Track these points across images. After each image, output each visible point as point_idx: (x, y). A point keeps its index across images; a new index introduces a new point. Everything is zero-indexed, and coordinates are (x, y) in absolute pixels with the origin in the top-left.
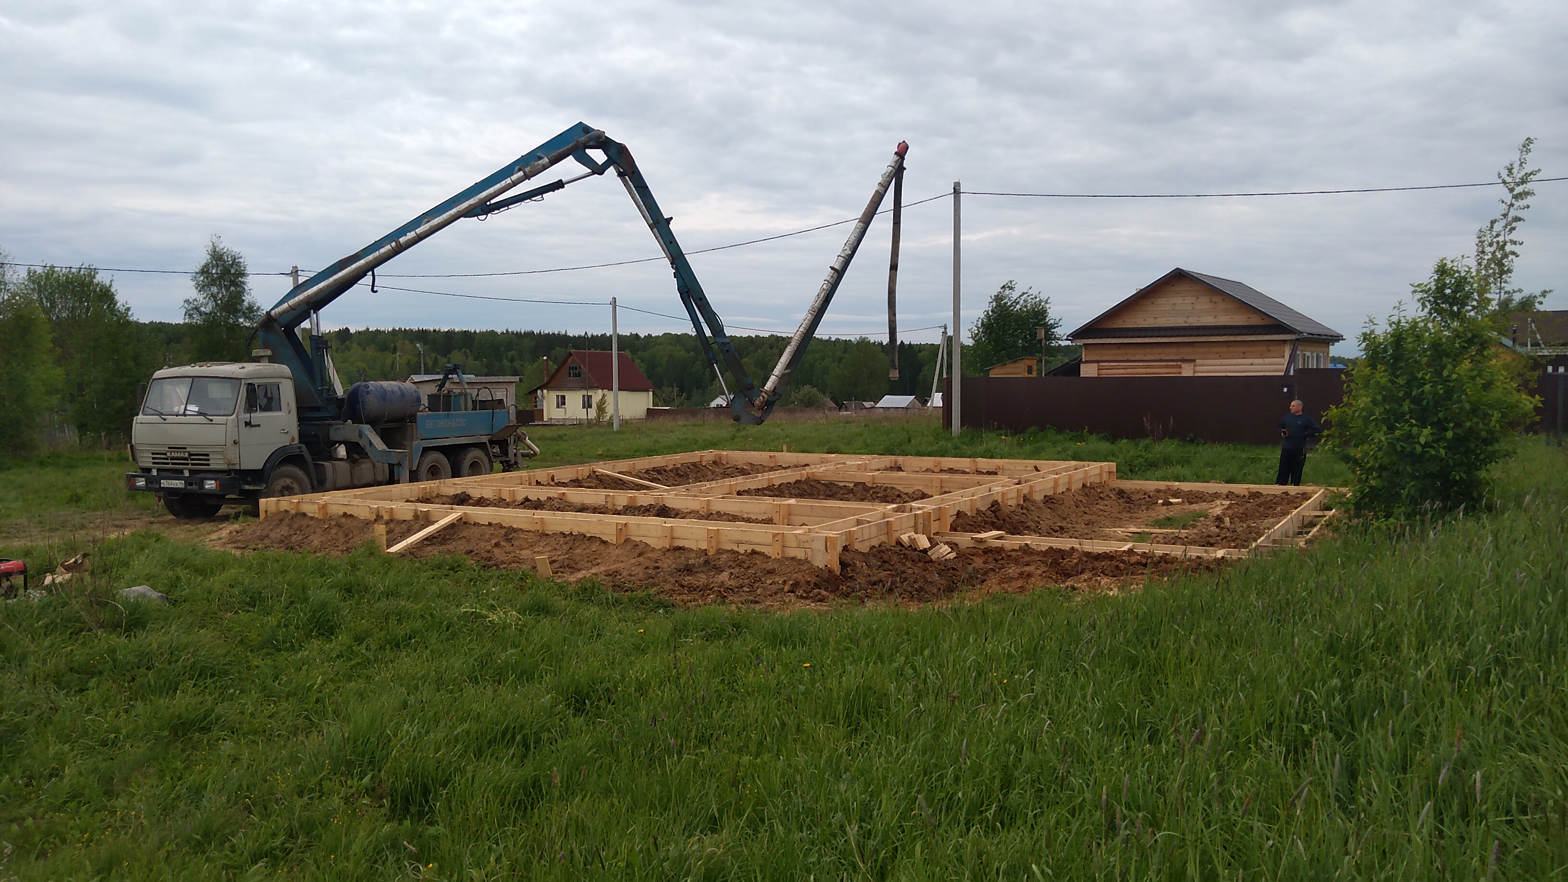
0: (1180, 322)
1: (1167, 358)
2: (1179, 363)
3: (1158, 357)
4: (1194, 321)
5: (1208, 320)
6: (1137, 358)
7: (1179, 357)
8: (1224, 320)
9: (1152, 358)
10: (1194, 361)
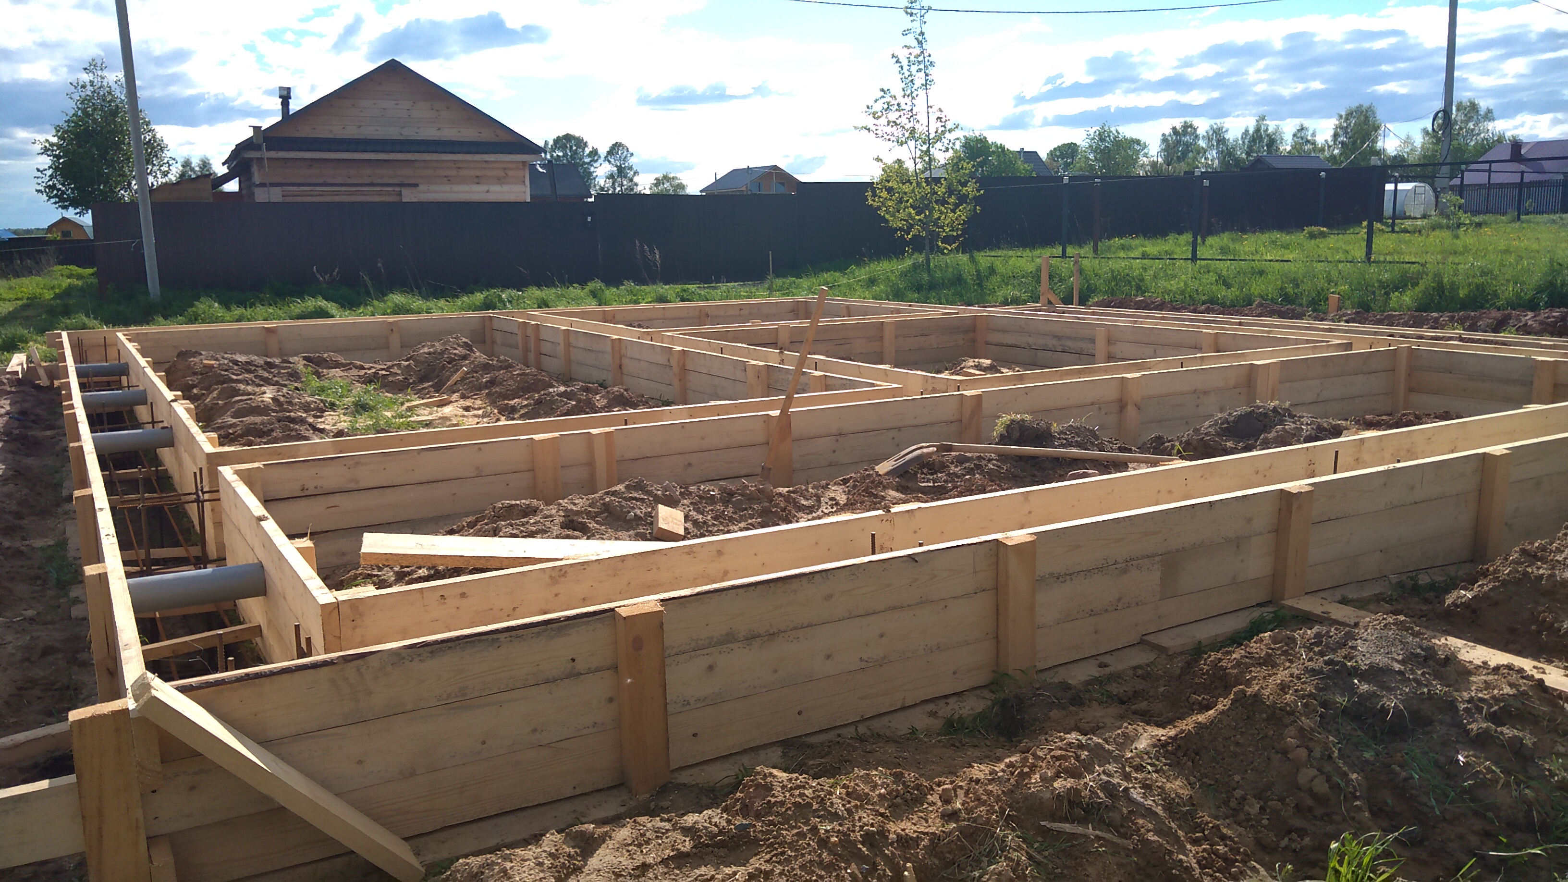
0: (393, 133)
1: (380, 181)
2: (398, 189)
3: (368, 180)
4: (410, 133)
5: (429, 133)
6: (339, 180)
7: (396, 181)
8: (450, 133)
9: (360, 181)
10: (416, 185)
